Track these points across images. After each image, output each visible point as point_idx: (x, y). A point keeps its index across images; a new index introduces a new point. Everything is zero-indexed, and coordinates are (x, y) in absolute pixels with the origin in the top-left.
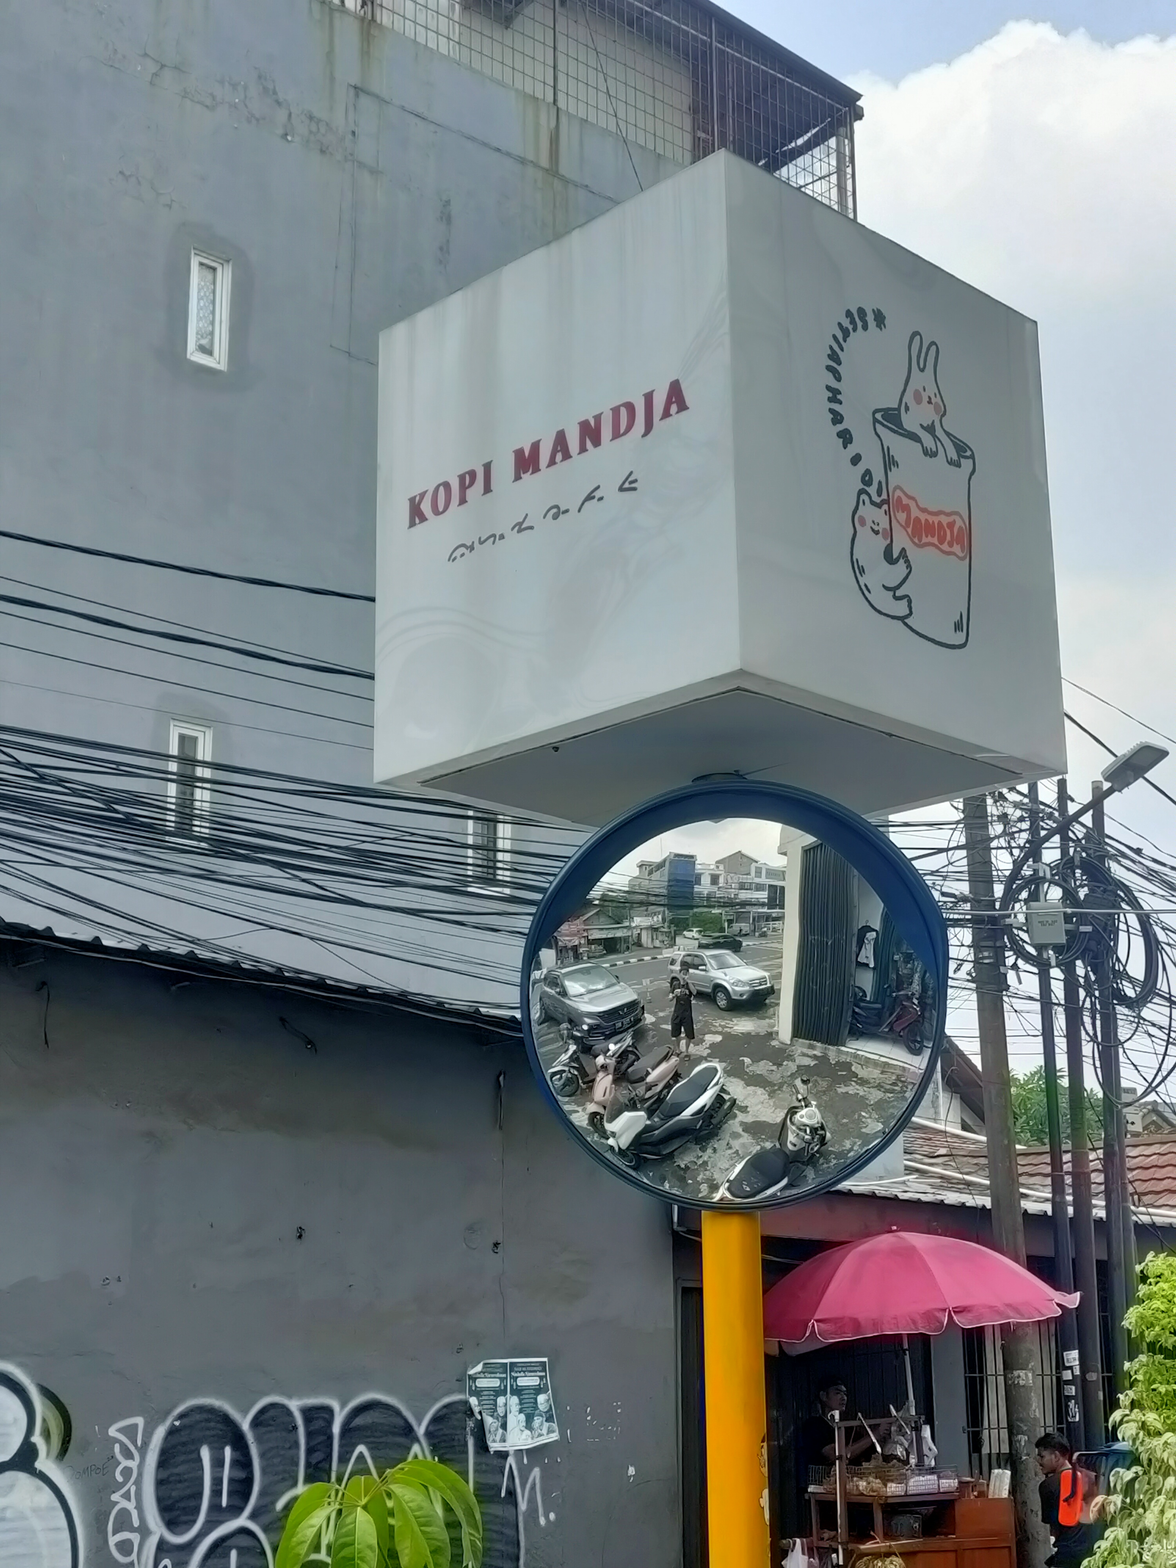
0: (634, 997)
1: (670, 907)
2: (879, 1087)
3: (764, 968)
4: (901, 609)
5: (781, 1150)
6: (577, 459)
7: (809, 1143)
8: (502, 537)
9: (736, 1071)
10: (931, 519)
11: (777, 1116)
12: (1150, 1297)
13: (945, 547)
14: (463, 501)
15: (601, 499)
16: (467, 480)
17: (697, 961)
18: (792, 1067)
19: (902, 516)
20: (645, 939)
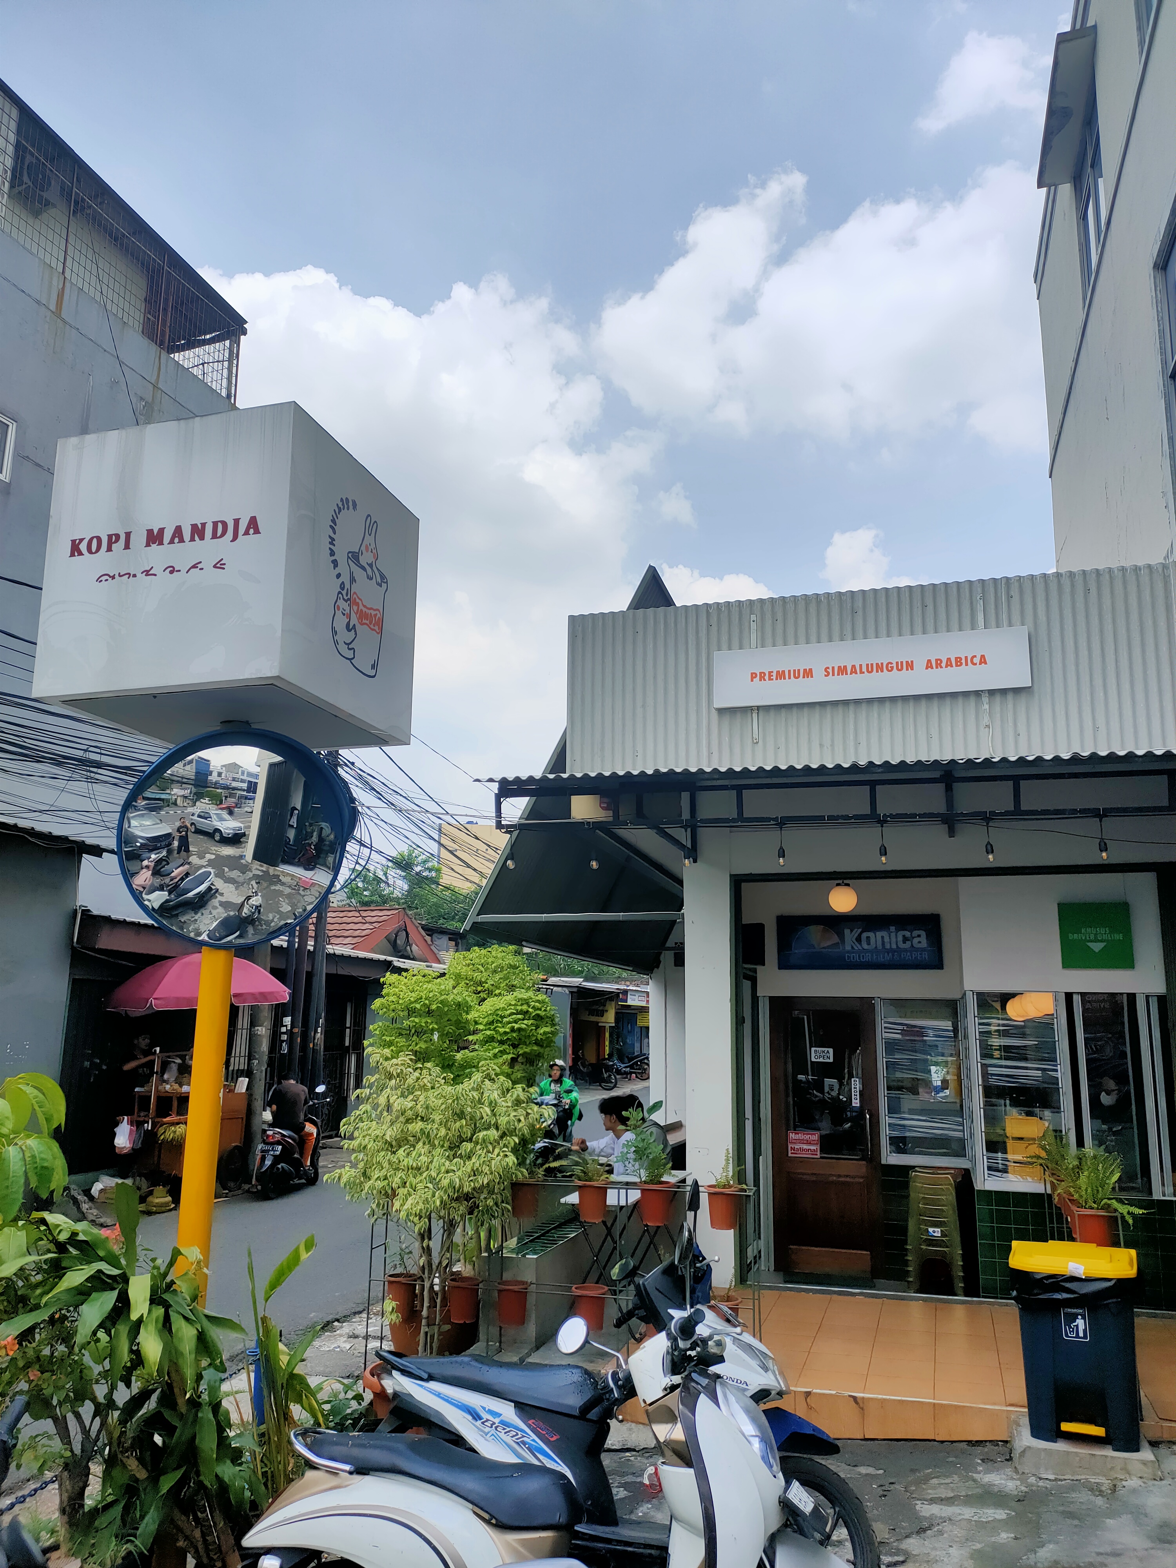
0: (170, 831)
1: (195, 785)
2: (290, 887)
3: (241, 822)
4: (350, 654)
5: (238, 916)
6: (187, 543)
7: (253, 913)
8: (135, 576)
9: (220, 875)
10: (367, 611)
11: (240, 900)
12: (388, 995)
13: (372, 626)
14: (109, 549)
15: (201, 569)
16: (113, 539)
17: (207, 815)
18: (250, 875)
19: (355, 608)
20: (179, 801)
